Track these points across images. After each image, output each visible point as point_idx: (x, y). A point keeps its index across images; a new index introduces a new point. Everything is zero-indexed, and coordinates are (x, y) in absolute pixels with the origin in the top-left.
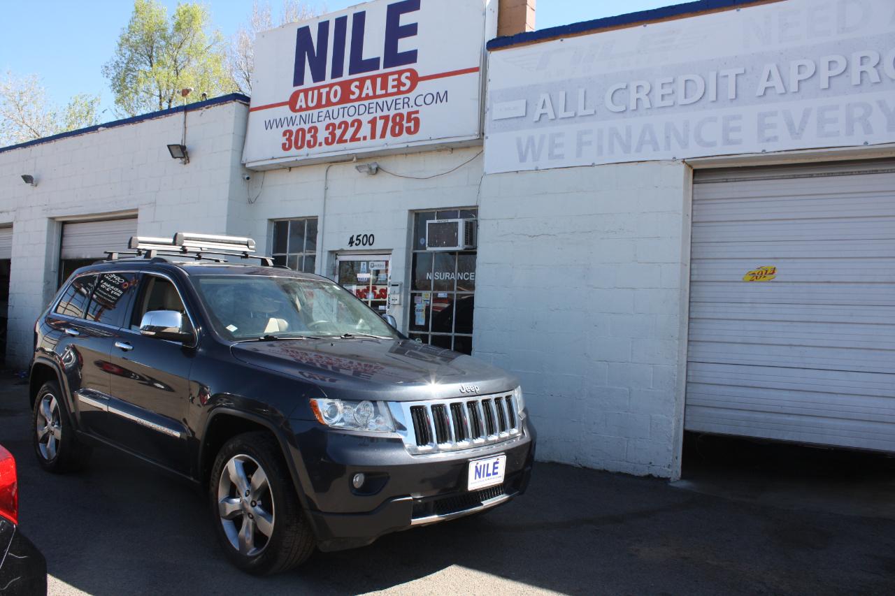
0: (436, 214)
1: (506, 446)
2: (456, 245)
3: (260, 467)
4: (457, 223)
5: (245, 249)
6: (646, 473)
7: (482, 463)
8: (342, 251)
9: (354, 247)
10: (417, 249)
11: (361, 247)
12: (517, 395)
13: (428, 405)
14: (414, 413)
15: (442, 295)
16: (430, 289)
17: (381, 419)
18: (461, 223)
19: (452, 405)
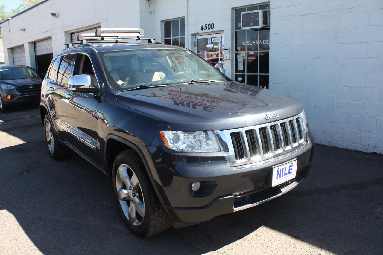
0: (246, 9)
1: (297, 152)
2: (258, 25)
3: (134, 174)
4: (258, 12)
5: (138, 35)
6: (372, 151)
7: (281, 167)
8: (198, 33)
9: (204, 31)
10: (237, 29)
11: (207, 30)
12: (302, 116)
13: (243, 131)
14: (234, 138)
15: (251, 53)
16: (245, 50)
17: (210, 142)
18: (260, 12)
19: (260, 129)
